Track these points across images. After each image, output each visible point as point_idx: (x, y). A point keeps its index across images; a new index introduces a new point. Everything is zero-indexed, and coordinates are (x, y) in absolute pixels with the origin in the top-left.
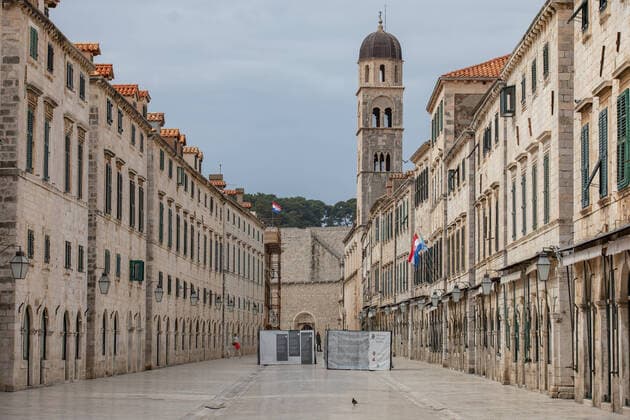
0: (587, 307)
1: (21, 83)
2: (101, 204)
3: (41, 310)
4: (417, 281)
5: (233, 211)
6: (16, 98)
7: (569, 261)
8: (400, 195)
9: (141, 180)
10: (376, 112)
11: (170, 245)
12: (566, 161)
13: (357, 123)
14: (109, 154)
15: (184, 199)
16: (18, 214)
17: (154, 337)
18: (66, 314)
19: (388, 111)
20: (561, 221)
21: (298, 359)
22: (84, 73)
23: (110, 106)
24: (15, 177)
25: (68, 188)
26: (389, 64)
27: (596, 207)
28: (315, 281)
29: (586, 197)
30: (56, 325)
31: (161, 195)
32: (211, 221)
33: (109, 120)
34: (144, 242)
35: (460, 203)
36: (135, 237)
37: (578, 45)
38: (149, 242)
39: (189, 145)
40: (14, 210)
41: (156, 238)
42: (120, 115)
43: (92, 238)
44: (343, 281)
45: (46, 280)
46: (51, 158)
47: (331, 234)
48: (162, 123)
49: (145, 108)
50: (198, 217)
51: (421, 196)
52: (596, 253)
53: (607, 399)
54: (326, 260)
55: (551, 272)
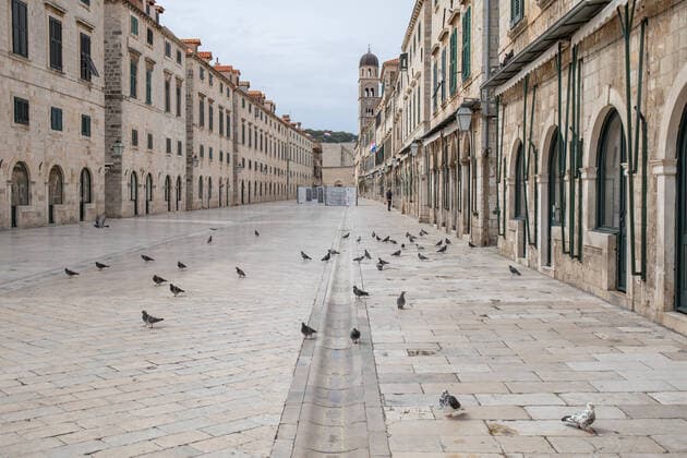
0: (435, 170)
1: (124, 46)
2: (196, 120)
3: (146, 174)
4: (377, 164)
5: (293, 132)
6: (121, 55)
7: (426, 143)
8: (370, 124)
9: (228, 112)
10: (367, 90)
11: (250, 145)
12: (427, 87)
13: (358, 95)
14: (202, 96)
15: (260, 124)
16: (123, 120)
17: (240, 190)
18: (168, 177)
19: (372, 90)
20: (425, 122)
21: (316, 200)
22: (181, 50)
23: (202, 70)
24: (121, 99)
25: (168, 109)
26: (372, 68)
27: (440, 109)
28: (343, 167)
29: (435, 104)
30: (159, 183)
31: (243, 120)
32: (279, 136)
33: (202, 77)
34: (231, 143)
35: (390, 124)
36: (224, 140)
37: (433, 15)
38: (235, 142)
39: (267, 99)
40: (120, 118)
41: (240, 140)
42: (211, 77)
43: (190, 138)
44: (355, 166)
45: (149, 158)
46: (153, 92)
47: (349, 146)
48: (248, 86)
49: (238, 79)
50: (270, 133)
51: (378, 124)
52: (438, 136)
53: (444, 225)
54: (347, 157)
55: (419, 152)
